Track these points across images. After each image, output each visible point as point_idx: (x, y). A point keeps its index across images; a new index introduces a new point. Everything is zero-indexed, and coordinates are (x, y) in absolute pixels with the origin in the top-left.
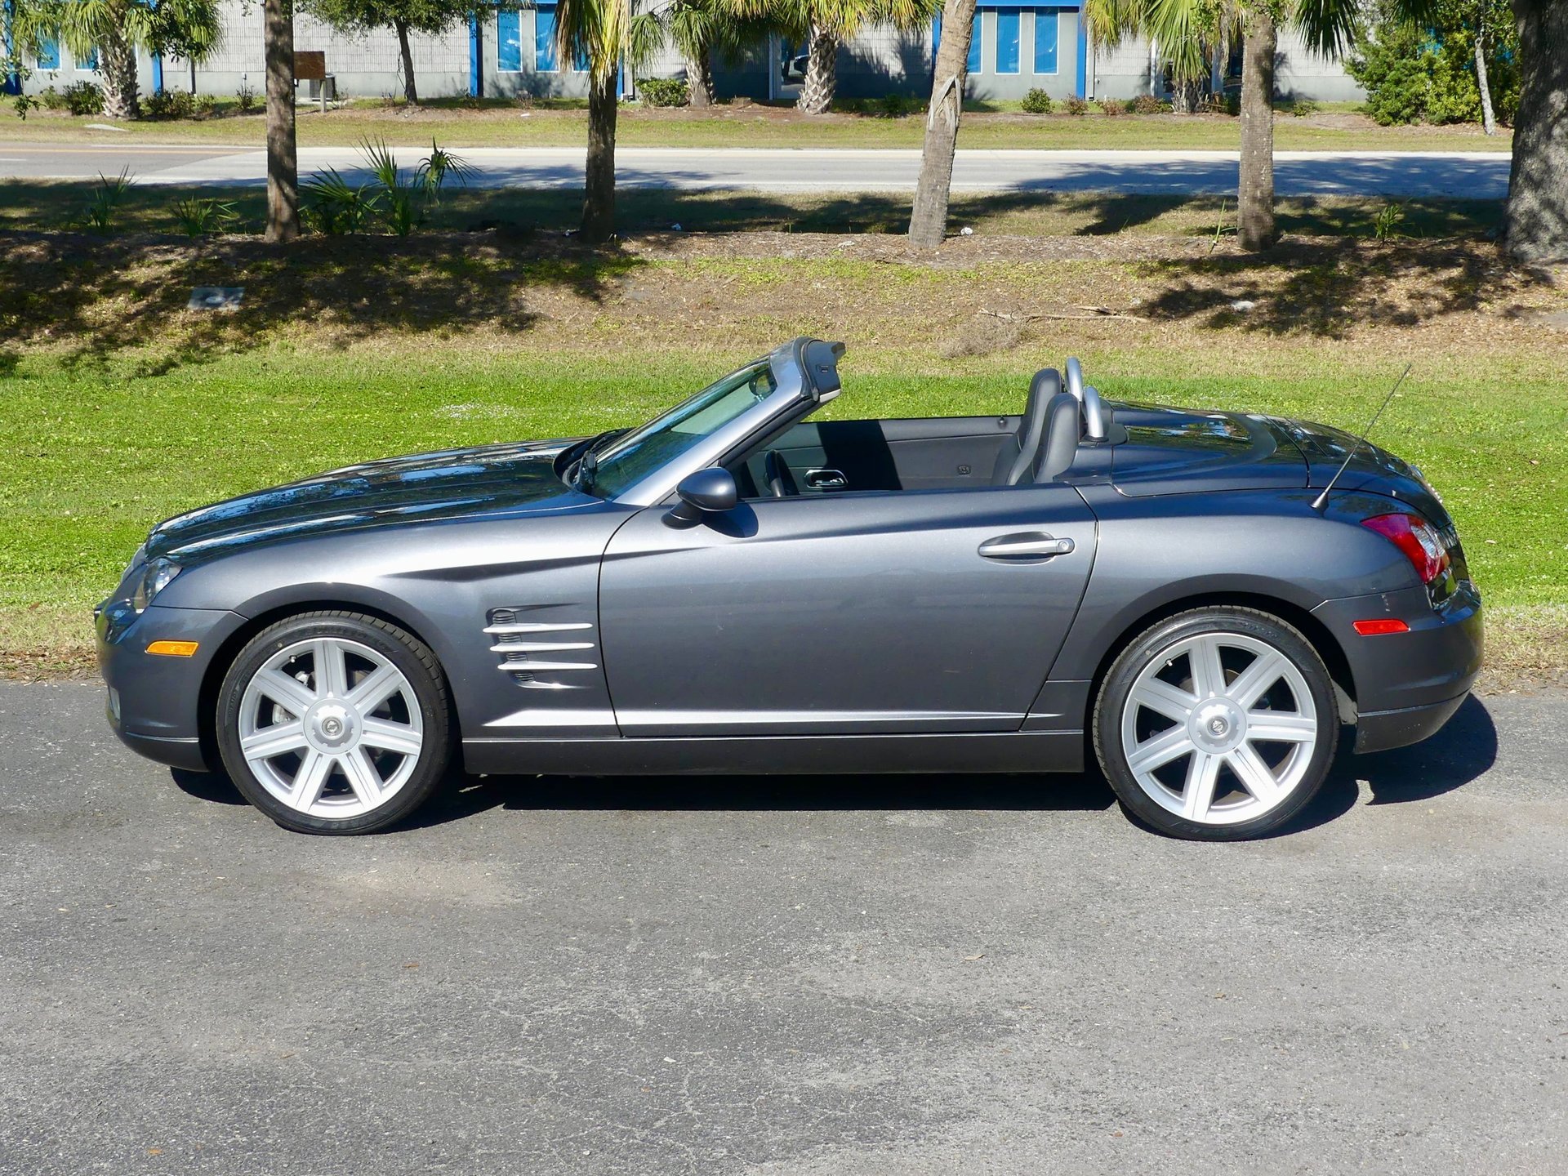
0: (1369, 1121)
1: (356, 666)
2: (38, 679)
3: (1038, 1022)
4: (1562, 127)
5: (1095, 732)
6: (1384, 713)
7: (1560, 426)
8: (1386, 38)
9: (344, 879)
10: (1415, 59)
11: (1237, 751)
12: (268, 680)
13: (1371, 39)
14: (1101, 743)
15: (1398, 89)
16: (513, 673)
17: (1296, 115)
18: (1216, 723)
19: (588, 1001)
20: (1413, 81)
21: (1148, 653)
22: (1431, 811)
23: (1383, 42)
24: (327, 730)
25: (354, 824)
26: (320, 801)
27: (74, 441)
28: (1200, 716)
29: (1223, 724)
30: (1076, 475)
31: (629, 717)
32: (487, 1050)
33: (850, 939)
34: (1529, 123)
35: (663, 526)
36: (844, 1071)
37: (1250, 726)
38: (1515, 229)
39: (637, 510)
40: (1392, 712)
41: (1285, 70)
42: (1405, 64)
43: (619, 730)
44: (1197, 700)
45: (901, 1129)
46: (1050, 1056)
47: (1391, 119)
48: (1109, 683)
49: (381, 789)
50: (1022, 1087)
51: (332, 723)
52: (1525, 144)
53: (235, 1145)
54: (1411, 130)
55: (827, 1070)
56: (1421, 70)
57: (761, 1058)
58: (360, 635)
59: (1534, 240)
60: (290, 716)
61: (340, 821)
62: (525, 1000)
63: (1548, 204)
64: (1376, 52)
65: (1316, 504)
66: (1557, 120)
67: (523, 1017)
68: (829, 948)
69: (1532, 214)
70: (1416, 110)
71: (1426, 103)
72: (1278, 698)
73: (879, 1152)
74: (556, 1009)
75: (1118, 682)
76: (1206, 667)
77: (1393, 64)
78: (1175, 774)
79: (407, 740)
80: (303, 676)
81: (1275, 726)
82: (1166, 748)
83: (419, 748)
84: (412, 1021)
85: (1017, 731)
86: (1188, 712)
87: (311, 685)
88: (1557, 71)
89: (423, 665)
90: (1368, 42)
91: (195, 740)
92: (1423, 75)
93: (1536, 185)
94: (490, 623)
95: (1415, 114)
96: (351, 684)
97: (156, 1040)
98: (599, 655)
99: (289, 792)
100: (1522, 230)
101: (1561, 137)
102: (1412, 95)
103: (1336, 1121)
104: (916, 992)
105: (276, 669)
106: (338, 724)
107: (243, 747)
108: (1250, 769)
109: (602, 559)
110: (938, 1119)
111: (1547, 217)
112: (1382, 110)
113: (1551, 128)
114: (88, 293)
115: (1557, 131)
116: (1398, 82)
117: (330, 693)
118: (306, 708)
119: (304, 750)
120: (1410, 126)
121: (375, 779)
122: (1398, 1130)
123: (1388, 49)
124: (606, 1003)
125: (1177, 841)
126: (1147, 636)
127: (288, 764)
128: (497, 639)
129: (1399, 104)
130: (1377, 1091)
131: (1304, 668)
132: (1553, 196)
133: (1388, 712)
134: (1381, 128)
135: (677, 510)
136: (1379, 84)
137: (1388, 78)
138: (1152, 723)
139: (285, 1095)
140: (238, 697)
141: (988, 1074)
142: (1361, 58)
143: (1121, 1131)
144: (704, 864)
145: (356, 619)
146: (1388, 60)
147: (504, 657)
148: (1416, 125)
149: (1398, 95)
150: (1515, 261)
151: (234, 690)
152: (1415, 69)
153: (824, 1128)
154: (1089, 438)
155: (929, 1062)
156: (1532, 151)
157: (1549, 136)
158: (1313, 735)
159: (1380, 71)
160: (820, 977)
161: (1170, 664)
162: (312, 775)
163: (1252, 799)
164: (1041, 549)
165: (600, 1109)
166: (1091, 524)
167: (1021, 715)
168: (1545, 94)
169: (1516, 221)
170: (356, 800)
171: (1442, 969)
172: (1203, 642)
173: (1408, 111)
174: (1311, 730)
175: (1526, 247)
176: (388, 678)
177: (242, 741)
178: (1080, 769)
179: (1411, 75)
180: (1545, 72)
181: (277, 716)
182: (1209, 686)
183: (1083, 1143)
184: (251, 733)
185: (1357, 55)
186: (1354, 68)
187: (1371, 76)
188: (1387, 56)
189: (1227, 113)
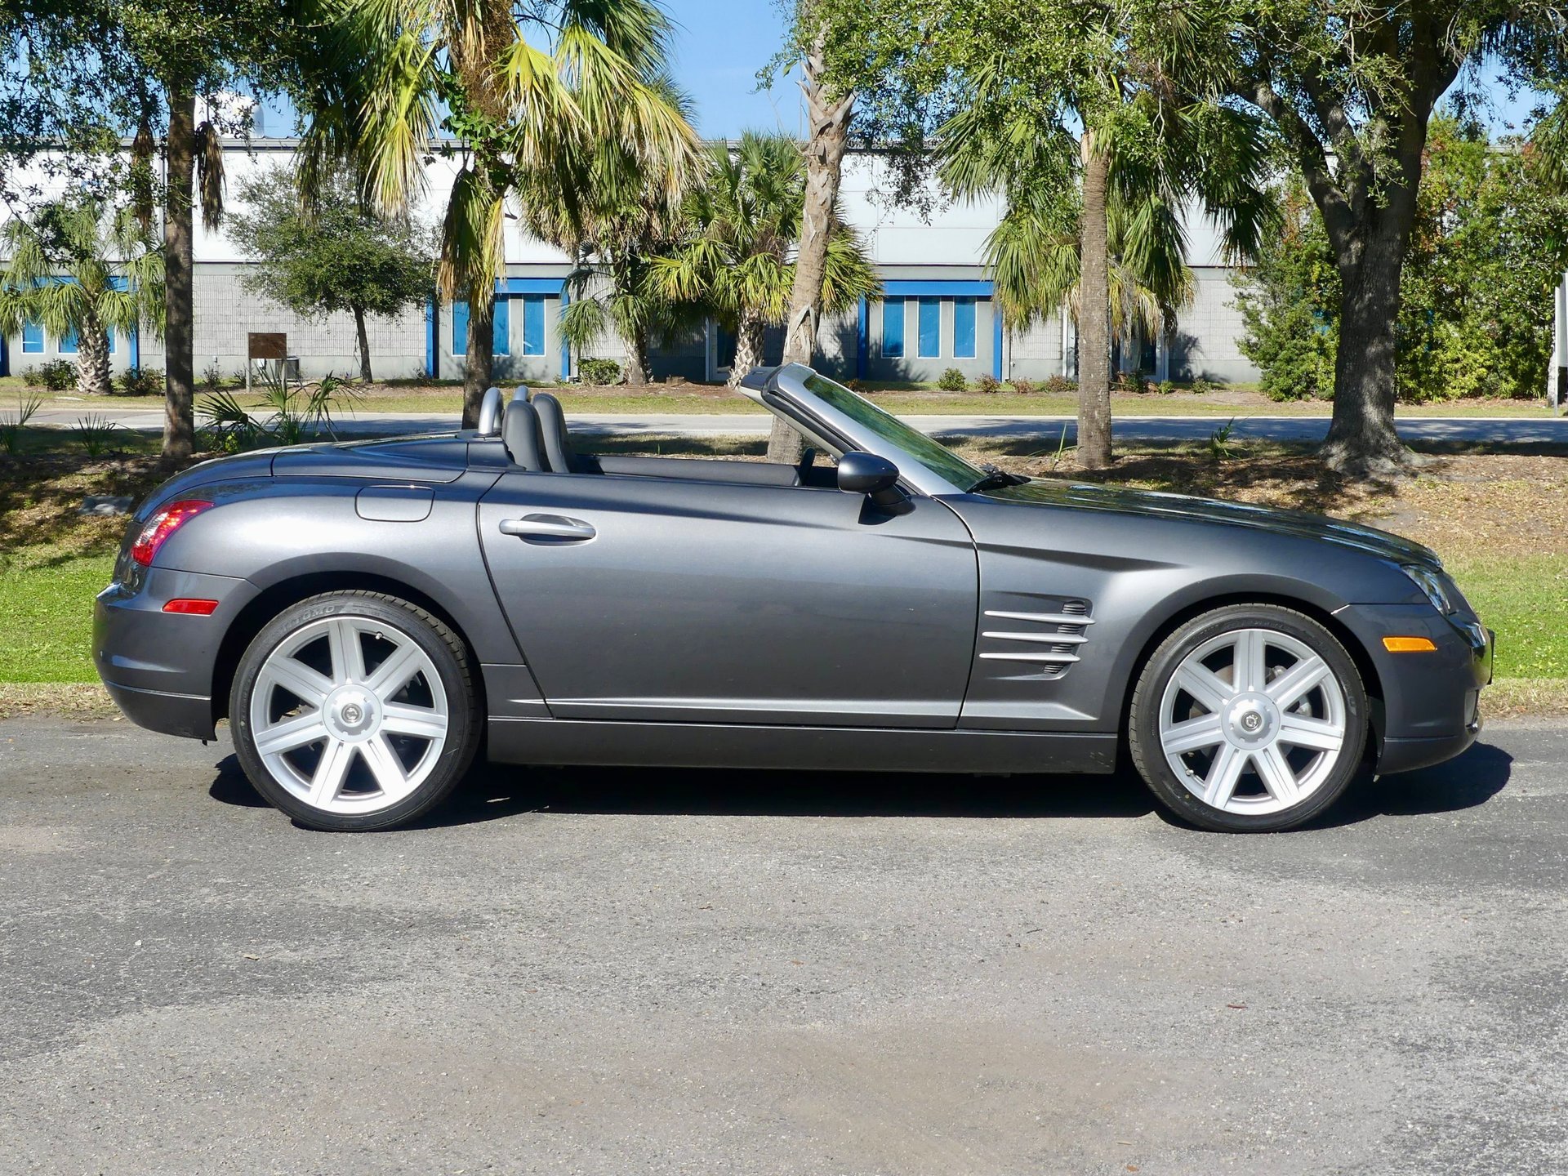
8: (1277, 320)
10: (1305, 339)
13: (1264, 322)
15: (1289, 368)
17: (1196, 392)
20: (1303, 360)
23: (1274, 324)
41: (1197, 352)
42: (1296, 344)
47: (1283, 395)
54: (1302, 405)
56: (1310, 350)
64: (1268, 333)
70: (1308, 387)
71: (1316, 380)
77: (1284, 344)
90: (1260, 324)
92: (1313, 354)
95: (1307, 390)
102: (1303, 372)
112: (1274, 387)
116: (1289, 361)
120: (1302, 401)
123: (1279, 330)
129: (1291, 382)
134: (1274, 404)
136: (1271, 363)
137: (1280, 357)
142: (1254, 340)
146: (1279, 340)
148: (1308, 400)
149: (1289, 373)
152: (1305, 349)
159: (1272, 351)
173: (1299, 388)
179: (1301, 354)
185: (1251, 336)
186: (1250, 348)
187: (1264, 356)
188: (1278, 337)
189: (1132, 390)
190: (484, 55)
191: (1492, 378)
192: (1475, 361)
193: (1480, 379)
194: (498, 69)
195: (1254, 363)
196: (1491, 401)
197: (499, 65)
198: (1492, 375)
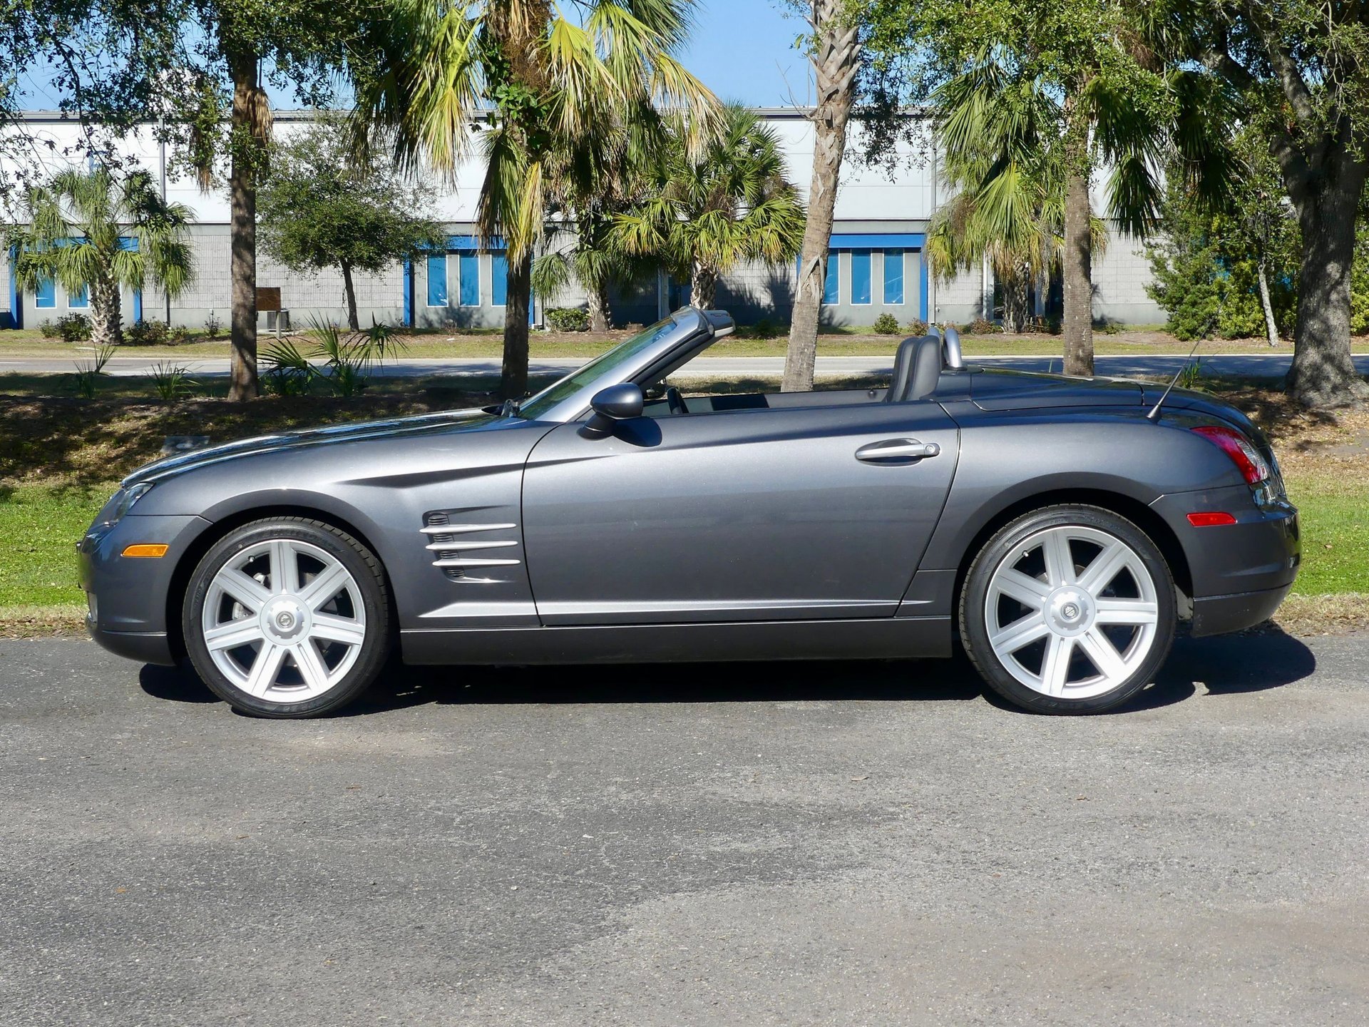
0: (1223, 866)
1: (308, 567)
2: (24, 636)
3: (919, 813)
4: (1338, 293)
5: (961, 619)
6: (1216, 597)
7: (1349, 523)
8: (1182, 267)
9: (294, 743)
10: (1208, 284)
11: (1088, 634)
12: (229, 579)
13: (1170, 268)
14: (967, 627)
15: (1194, 310)
16: (445, 569)
17: (1108, 333)
18: (1068, 609)
19: (515, 805)
20: (1207, 303)
21: (1006, 544)
22: (1261, 698)
23: (1180, 271)
24: (280, 623)
25: (303, 708)
26: (273, 688)
27: (60, 542)
28: (1054, 603)
29: (1074, 609)
30: (940, 395)
31: (548, 608)
32: (423, 833)
33: (747, 770)
34: (1309, 290)
35: (579, 438)
36: (745, 842)
37: (1099, 611)
38: (1302, 380)
39: (556, 425)
40: (1224, 597)
42: (1200, 289)
43: (540, 619)
44: (1051, 589)
45: (798, 873)
46: (931, 832)
47: (1189, 335)
48: (973, 572)
49: (328, 676)
50: (908, 850)
51: (285, 617)
52: (1307, 308)
53: (195, 886)
54: (1206, 344)
55: (730, 842)
56: (1213, 294)
57: (671, 835)
58: (311, 536)
59: (1318, 389)
60: (249, 612)
61: (290, 705)
62: (457, 806)
63: (1328, 358)
64: (1174, 279)
65: (1151, 415)
66: (1333, 287)
67: (455, 815)
68: (729, 775)
69: (1316, 368)
70: (1210, 328)
71: (1219, 321)
72: (1122, 586)
73: (779, 887)
74: (484, 810)
75: (980, 572)
76: (1058, 560)
77: (1189, 289)
78: (1033, 656)
79: (351, 632)
80: (260, 577)
81: (1121, 611)
82: (1024, 632)
83: (362, 638)
84: (355, 817)
85: (892, 617)
86: (1044, 599)
87: (267, 584)
88: (1332, 246)
89: (366, 563)
90: (1167, 271)
91: (163, 634)
92: (1215, 298)
93: (1319, 342)
94: (426, 525)
95: (1209, 331)
96: (302, 583)
97: (124, 830)
98: (523, 551)
99: (246, 680)
100: (1308, 381)
101: (1338, 301)
102: (1206, 314)
103: (1193, 866)
104: (809, 798)
105: (237, 569)
106: (290, 618)
107: (206, 639)
108: (1100, 650)
109: (524, 466)
110: (832, 868)
111: (1328, 368)
112: (1181, 328)
113: (1328, 294)
114: (75, 441)
115: (1334, 296)
116: (1194, 304)
117: (284, 590)
118: (262, 604)
119: (259, 642)
120: (1206, 341)
121: (322, 666)
122: (1250, 871)
123: (1184, 276)
124: (529, 806)
125: (1036, 716)
126: (1005, 531)
127: (245, 655)
128: (432, 538)
129: (1196, 323)
130: (1229, 850)
131: (1145, 557)
132: (1333, 352)
133: (1220, 597)
134: (1181, 343)
135: (591, 423)
136: (1177, 306)
137: (1185, 300)
138: (1011, 611)
139: (241, 859)
140: (202, 592)
141: (876, 843)
142: (1162, 285)
143: (999, 873)
144: (615, 732)
145: (306, 523)
146: (1185, 286)
147: (439, 555)
148: (1211, 340)
149: (1194, 315)
150: (1305, 406)
151: (199, 587)
152: (1208, 293)
153: (729, 874)
154: (951, 368)
155: (821, 836)
156: (1314, 314)
157: (1328, 301)
158: (1154, 618)
159: (1178, 295)
160: (720, 790)
161: (1027, 555)
162: (267, 665)
163: (1102, 677)
164: (911, 452)
165: (526, 864)
166: (954, 432)
167: (896, 603)
168: (1323, 266)
169: (1303, 374)
170: (305, 687)
171: (1280, 782)
172: (1055, 534)
173: (1203, 328)
174: (1152, 612)
175: (1312, 394)
176: (335, 576)
177: (205, 633)
178: (947, 654)
179: (1205, 298)
180: (1322, 246)
181: (237, 612)
182: (1062, 576)
183: (965, 880)
184: (213, 626)
185: (1158, 282)
186: (1157, 293)
187: (1171, 299)
188: (1184, 282)
189: (1049, 332)
190: (528, 30)
192: (1363, 303)
194: (541, 43)
195: (1161, 306)
197: (541, 40)
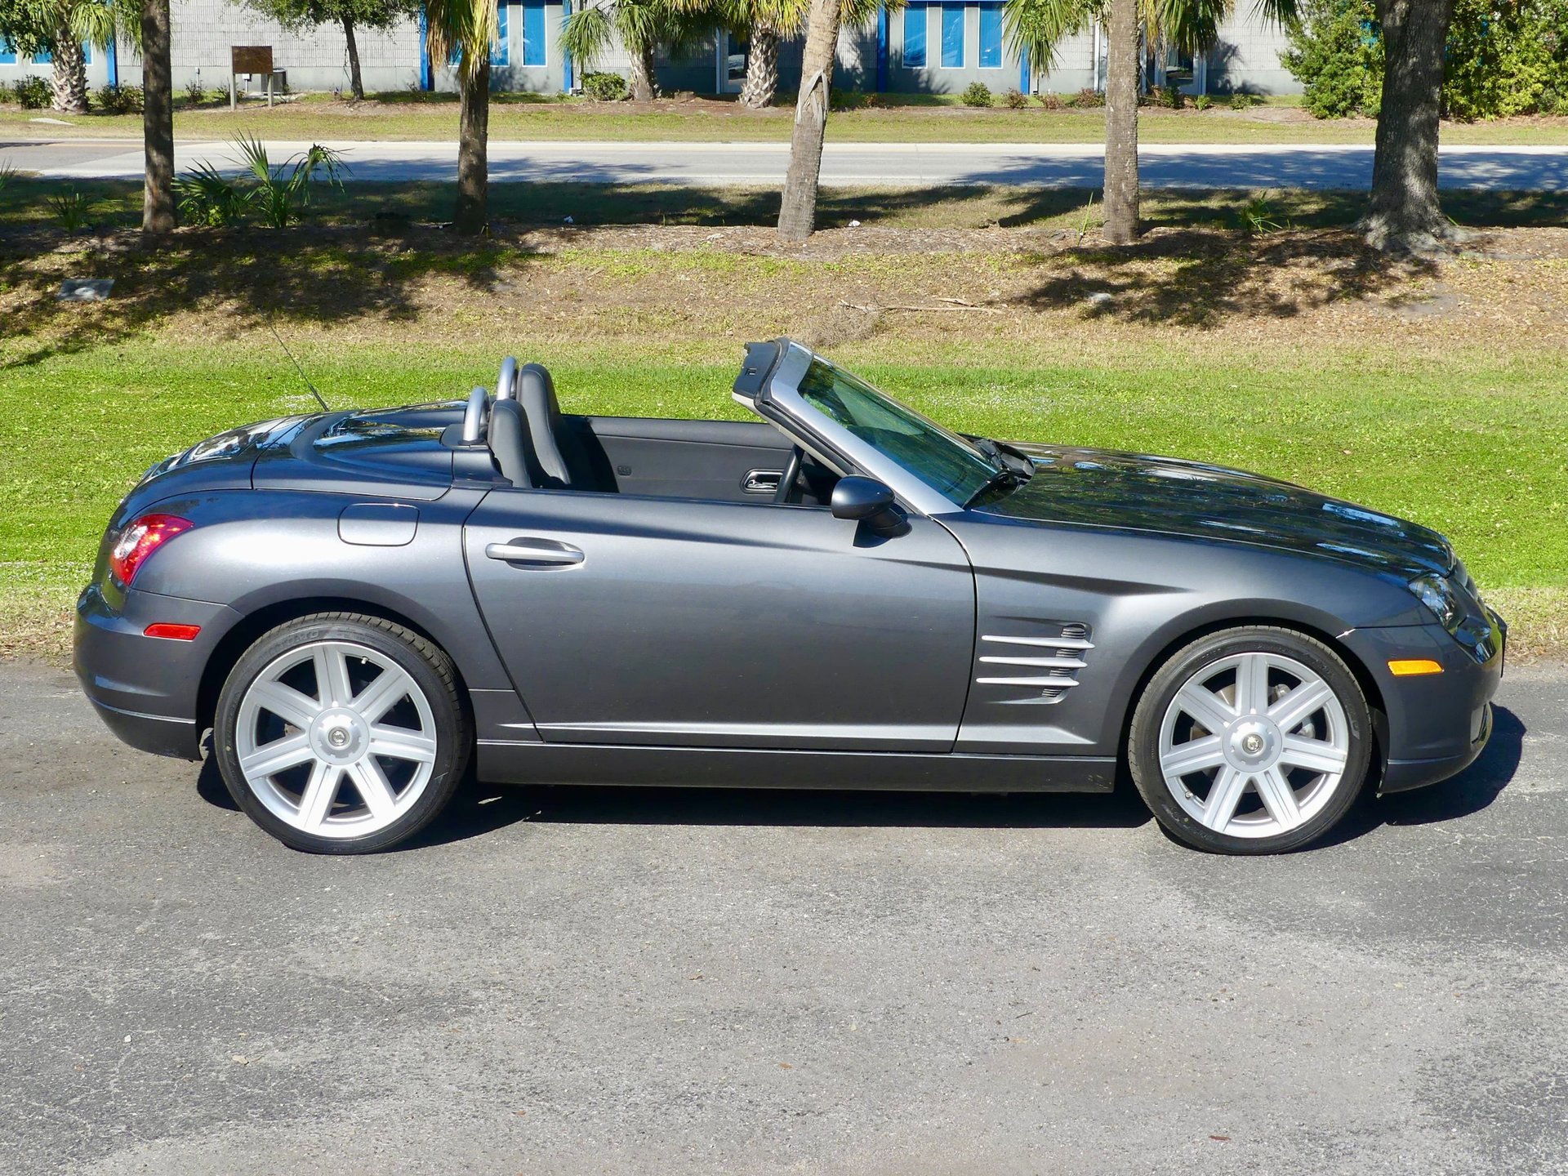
8: (1321, 32)
10: (1351, 53)
13: (1308, 33)
15: (1334, 83)
17: (1234, 108)
20: (1349, 75)
23: (1319, 36)
41: (1236, 61)
42: (1341, 58)
47: (1327, 112)
54: (1346, 123)
56: (1357, 64)
64: (1312, 46)
70: (1353, 104)
71: (1362, 96)
77: (1328, 58)
90: (1304, 36)
92: (1358, 69)
95: (1352, 107)
102: (1348, 88)
112: (1318, 104)
116: (1334, 76)
120: (1346, 119)
123: (1324, 43)
129: (1335, 98)
134: (1317, 121)
136: (1315, 78)
137: (1323, 71)
142: (1297, 52)
146: (1324, 54)
148: (1352, 118)
149: (1333, 89)
152: (1351, 62)
159: (1316, 65)
173: (1344, 104)
179: (1347, 68)
185: (1294, 48)
186: (1293, 62)
187: (1308, 70)
188: (1323, 49)
189: (1167, 106)
191: (1548, 94)
192: (1531, 76)
193: (1535, 95)
195: (1296, 77)
196: (1547, 119)
198: (1548, 91)
